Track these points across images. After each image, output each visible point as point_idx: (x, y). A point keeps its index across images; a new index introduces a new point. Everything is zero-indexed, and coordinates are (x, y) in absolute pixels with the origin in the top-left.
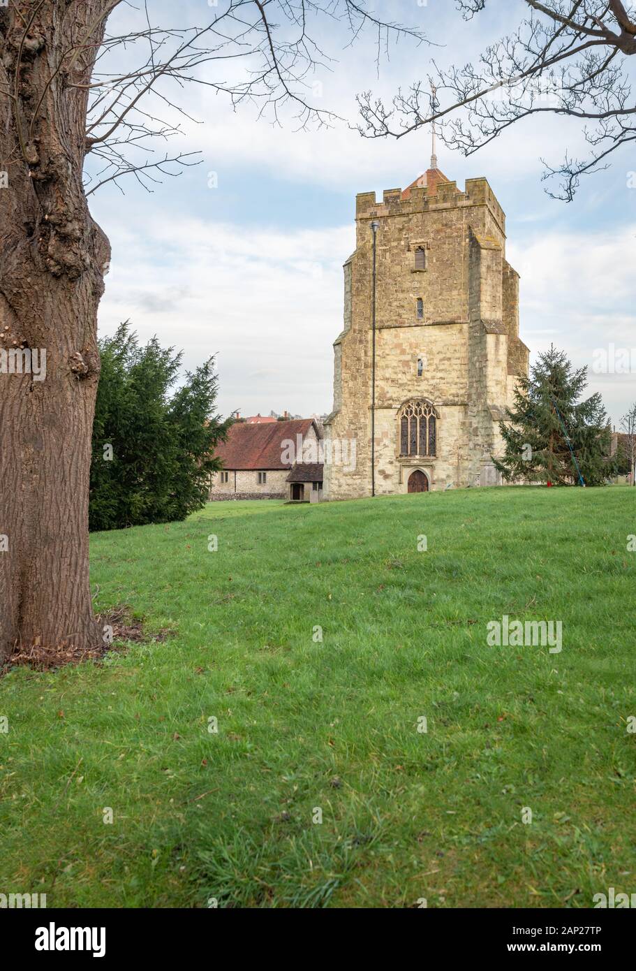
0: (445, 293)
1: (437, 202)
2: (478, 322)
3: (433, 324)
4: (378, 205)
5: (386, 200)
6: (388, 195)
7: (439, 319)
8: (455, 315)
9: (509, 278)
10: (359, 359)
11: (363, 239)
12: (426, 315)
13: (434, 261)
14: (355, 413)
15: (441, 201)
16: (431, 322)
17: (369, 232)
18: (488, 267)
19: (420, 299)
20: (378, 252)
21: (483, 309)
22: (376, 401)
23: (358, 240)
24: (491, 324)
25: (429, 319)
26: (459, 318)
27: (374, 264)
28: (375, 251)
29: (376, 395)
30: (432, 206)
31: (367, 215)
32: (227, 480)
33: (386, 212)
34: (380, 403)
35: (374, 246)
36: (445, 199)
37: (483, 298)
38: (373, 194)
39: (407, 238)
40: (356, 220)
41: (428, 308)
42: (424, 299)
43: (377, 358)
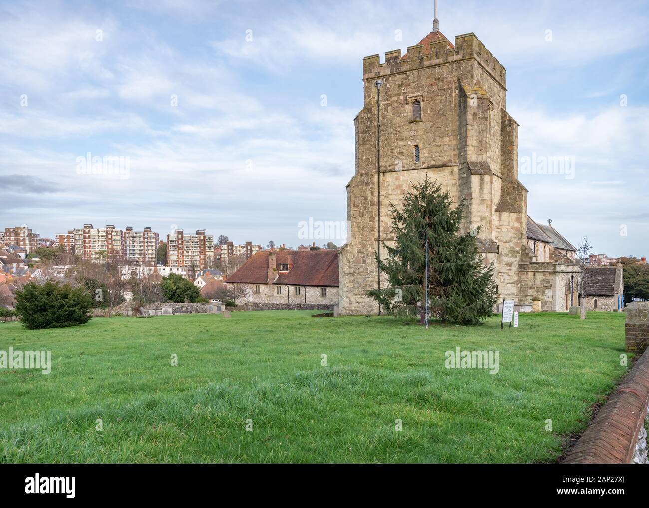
0: (438, 139)
1: (430, 59)
2: (465, 165)
3: (428, 168)
4: (381, 66)
5: (388, 61)
6: (389, 56)
7: (433, 163)
8: (446, 159)
9: (508, 126)
10: (366, 199)
11: (370, 96)
12: (422, 160)
13: (429, 112)
14: (363, 243)
15: (434, 58)
16: (426, 165)
17: (374, 89)
18: (475, 115)
19: (417, 146)
20: (382, 107)
21: (469, 153)
22: (381, 234)
23: (365, 98)
24: (476, 166)
25: (424, 163)
26: (450, 161)
27: (378, 117)
28: (379, 106)
29: (381, 229)
30: (426, 63)
31: (372, 75)
32: (299, 294)
33: (388, 72)
34: (385, 235)
35: (378, 101)
36: (437, 56)
37: (469, 142)
38: (377, 56)
39: (406, 93)
40: (364, 80)
41: (424, 154)
42: (420, 146)
43: (382, 198)
